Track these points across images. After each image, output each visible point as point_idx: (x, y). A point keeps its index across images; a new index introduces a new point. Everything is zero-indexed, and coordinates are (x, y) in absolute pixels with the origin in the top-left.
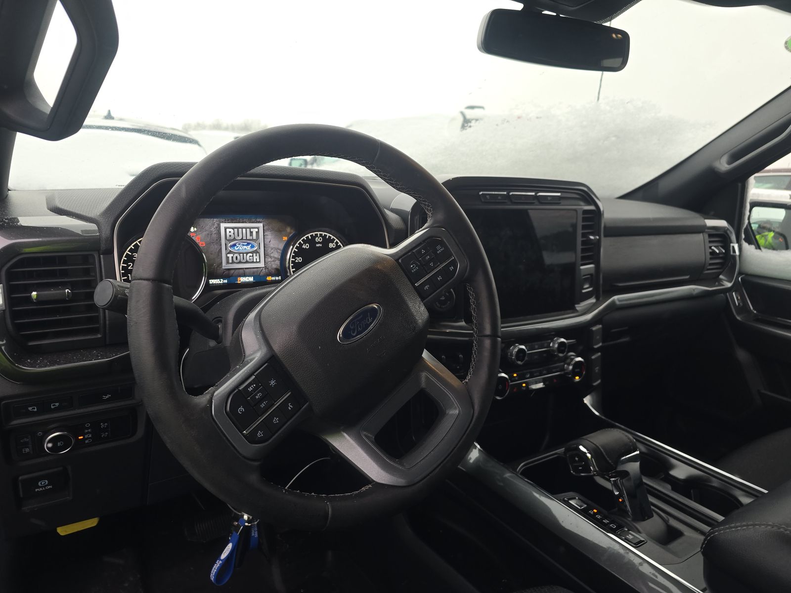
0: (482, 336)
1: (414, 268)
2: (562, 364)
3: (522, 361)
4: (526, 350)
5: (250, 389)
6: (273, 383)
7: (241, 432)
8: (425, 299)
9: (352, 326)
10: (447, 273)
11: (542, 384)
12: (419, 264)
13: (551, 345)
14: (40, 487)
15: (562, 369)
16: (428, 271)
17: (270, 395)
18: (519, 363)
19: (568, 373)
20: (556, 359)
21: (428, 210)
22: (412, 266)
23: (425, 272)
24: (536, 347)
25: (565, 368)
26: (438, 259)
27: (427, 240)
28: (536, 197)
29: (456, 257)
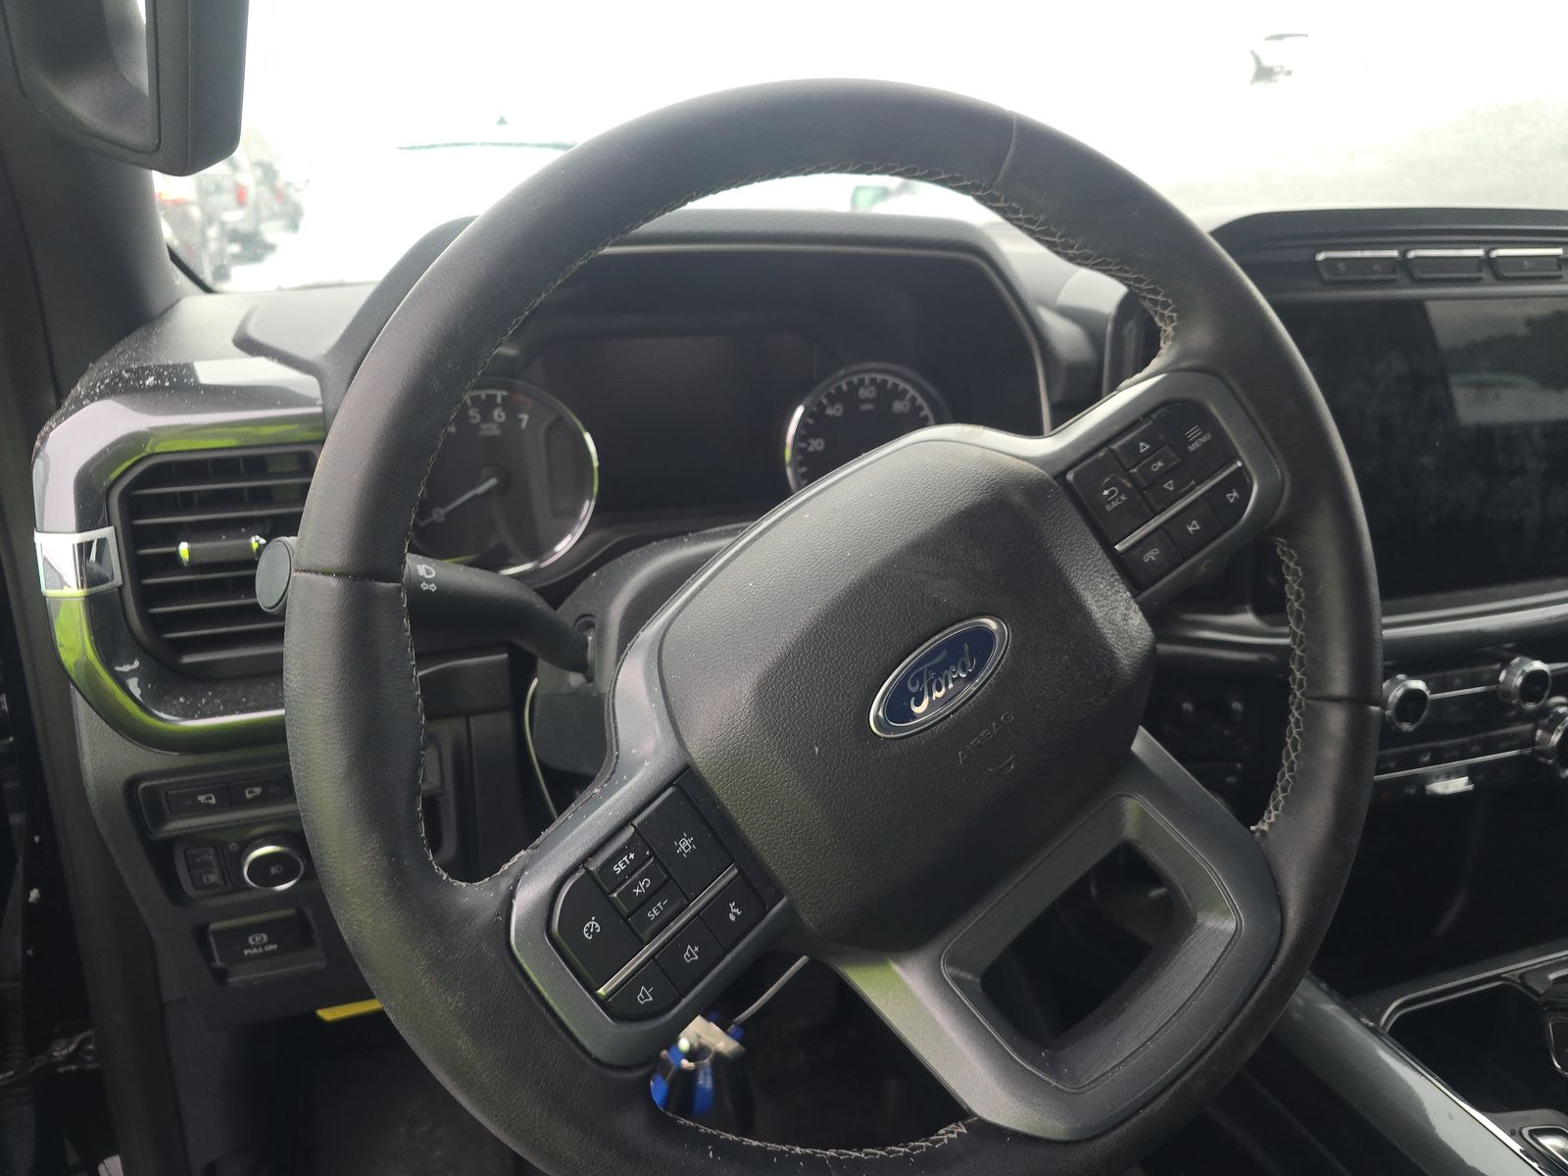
0: (1319, 699)
1: (1111, 496)
2: (1528, 727)
3: (1412, 723)
4: (1428, 693)
5: (619, 867)
6: (685, 845)
7: (592, 992)
8: (1145, 590)
9: (914, 685)
10: (1218, 511)
11: (1465, 779)
12: (1129, 485)
13: (1502, 677)
14: (250, 947)
15: (1529, 741)
16: (1159, 507)
17: (674, 883)
18: (1406, 727)
19: (1545, 754)
20: (1513, 713)
21: (1162, 316)
22: (1106, 493)
23: (1147, 510)
24: (1458, 682)
25: (1537, 739)
26: (1190, 469)
27: (1157, 413)
28: (1488, 262)
29: (1247, 463)
